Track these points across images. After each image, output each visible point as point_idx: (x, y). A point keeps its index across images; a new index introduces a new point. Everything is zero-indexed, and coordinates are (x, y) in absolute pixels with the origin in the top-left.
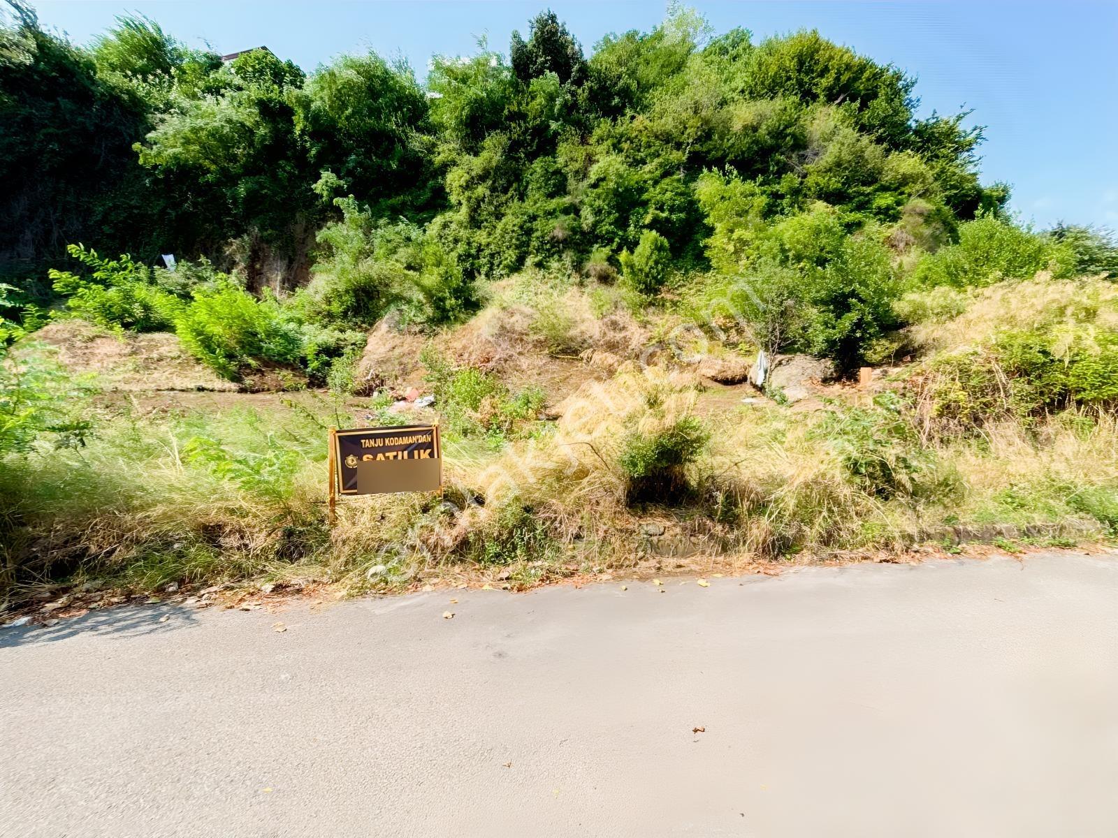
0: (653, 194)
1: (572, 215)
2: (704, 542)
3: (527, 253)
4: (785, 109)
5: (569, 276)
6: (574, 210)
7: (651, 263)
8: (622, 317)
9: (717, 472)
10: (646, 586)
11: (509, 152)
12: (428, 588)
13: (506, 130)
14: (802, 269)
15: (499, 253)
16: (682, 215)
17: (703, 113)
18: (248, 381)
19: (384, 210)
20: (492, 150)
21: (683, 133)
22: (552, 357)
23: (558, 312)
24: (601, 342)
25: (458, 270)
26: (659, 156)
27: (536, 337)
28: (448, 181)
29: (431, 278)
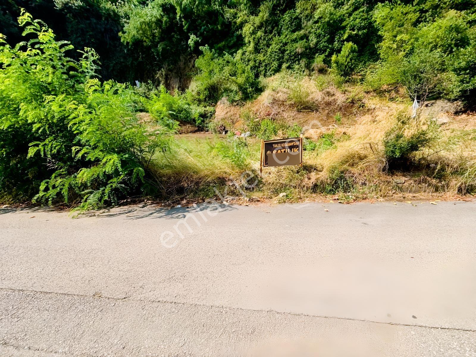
0: (348, 21)
1: (305, 40)
3: (283, 62)
5: (304, 71)
6: (305, 37)
7: (348, 60)
8: (332, 89)
11: (272, 11)
15: (269, 64)
16: (365, 31)
20: (264, 11)
22: (298, 111)
23: (302, 89)
24: (322, 102)
25: (252, 75)
27: (290, 103)
28: (244, 31)
29: (241, 79)
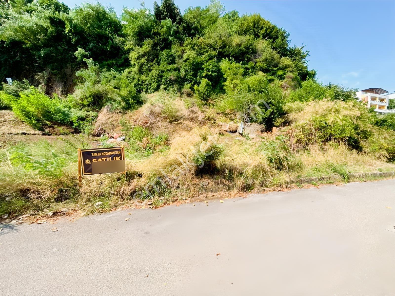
0: (205, 65)
1: (177, 71)
2: (222, 187)
3: (161, 84)
4: (250, 39)
5: (176, 93)
6: (177, 69)
7: (205, 90)
8: (195, 109)
9: (226, 163)
10: (202, 203)
11: (154, 47)
12: (120, 209)
13: (152, 38)
14: (255, 94)
15: (150, 84)
16: (216, 74)
17: (223, 39)
18: (47, 131)
19: (105, 65)
20: (147, 46)
21: (216, 45)
22: (170, 122)
23: (172, 106)
24: (188, 118)
25: (134, 90)
26: (208, 52)
27: (164, 115)
28: (130, 56)
29: (124, 92)
